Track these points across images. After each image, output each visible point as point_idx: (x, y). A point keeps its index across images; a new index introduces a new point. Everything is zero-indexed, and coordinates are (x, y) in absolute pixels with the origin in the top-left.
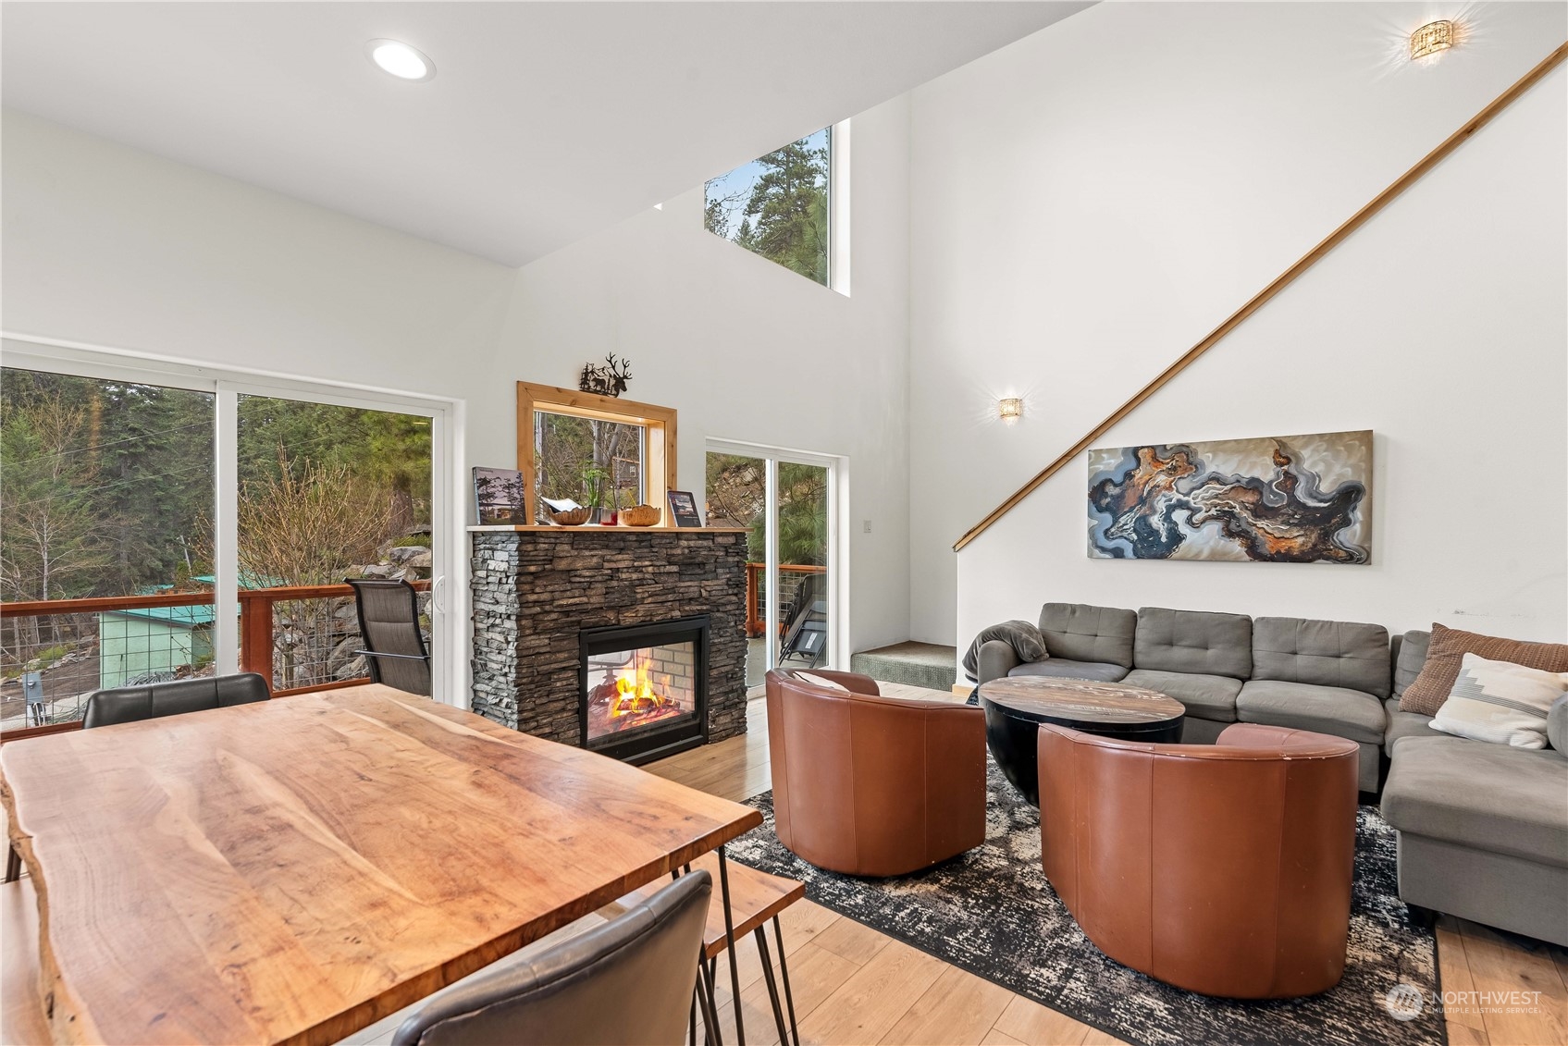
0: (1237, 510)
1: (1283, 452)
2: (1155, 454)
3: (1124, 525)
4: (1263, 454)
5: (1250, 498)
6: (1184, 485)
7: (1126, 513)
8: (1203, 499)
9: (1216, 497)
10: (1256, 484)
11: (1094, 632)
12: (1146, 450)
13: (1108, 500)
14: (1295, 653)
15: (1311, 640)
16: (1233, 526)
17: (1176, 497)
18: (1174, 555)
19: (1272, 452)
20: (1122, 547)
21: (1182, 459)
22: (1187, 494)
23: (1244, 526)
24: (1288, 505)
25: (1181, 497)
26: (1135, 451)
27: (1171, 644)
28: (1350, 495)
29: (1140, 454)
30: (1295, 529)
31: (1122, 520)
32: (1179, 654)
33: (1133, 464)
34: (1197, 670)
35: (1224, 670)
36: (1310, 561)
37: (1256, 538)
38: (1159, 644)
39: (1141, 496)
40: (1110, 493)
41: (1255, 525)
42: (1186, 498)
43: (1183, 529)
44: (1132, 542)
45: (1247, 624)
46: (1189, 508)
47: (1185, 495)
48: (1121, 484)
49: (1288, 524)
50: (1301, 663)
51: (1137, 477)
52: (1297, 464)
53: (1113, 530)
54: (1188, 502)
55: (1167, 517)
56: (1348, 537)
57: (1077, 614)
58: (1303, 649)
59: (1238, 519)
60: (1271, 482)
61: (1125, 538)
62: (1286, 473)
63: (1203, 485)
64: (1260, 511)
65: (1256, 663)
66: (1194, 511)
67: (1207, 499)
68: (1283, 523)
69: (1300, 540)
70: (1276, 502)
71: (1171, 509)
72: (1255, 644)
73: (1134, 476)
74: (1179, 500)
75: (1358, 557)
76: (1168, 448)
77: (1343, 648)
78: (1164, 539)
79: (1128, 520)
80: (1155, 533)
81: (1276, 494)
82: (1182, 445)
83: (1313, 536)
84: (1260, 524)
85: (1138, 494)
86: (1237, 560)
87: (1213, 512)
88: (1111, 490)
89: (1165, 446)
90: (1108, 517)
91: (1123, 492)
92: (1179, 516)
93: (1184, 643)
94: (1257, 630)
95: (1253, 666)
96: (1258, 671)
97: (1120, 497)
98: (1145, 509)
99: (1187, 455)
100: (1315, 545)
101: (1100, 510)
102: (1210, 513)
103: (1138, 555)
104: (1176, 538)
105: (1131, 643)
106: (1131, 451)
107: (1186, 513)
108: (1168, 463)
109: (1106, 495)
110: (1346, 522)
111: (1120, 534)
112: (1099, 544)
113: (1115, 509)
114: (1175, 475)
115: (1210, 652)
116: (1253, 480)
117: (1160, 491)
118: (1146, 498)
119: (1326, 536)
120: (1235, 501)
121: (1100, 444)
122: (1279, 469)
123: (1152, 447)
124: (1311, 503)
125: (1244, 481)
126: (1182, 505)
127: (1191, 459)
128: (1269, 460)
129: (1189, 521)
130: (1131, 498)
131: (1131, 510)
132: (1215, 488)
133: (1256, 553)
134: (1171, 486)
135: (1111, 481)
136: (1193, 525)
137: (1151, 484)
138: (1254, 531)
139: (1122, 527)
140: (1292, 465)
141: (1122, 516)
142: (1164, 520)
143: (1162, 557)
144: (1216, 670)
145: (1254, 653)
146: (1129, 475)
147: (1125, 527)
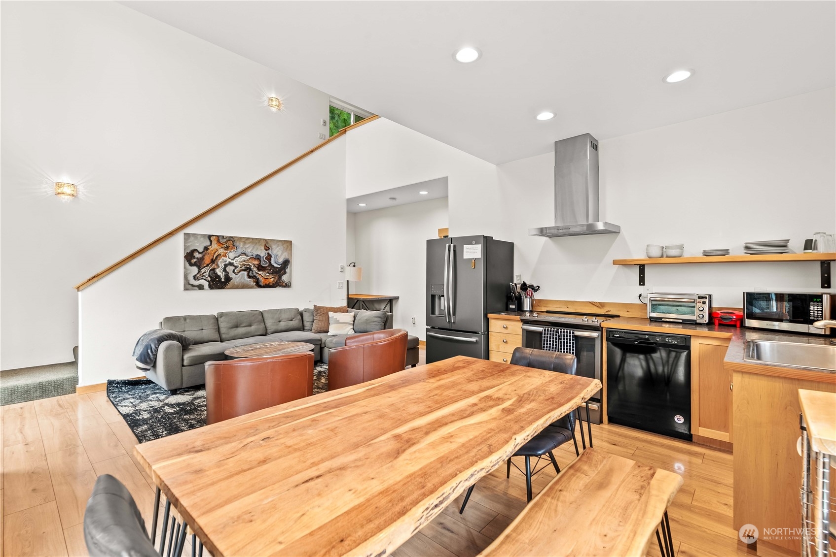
0: (252, 267)
1: (267, 245)
2: (219, 240)
3: (204, 273)
4: (261, 245)
5: (256, 262)
6: (232, 255)
7: (204, 267)
8: (240, 262)
9: (244, 261)
10: (258, 257)
11: (201, 328)
12: (215, 237)
13: (195, 260)
14: (280, 322)
15: (284, 316)
16: (250, 274)
17: (228, 260)
18: (227, 287)
19: (264, 244)
20: (203, 284)
21: (229, 243)
22: (233, 260)
23: (255, 274)
24: (269, 266)
25: (230, 260)
26: (210, 237)
27: (237, 327)
28: (286, 263)
29: (212, 239)
30: (271, 275)
31: (203, 271)
32: (241, 330)
33: (208, 243)
34: (250, 335)
35: (259, 334)
36: (275, 287)
37: (258, 279)
38: (232, 328)
39: (212, 259)
40: (196, 257)
41: (258, 273)
42: (232, 261)
43: (232, 275)
44: (208, 281)
45: (262, 313)
46: (234, 266)
47: (232, 260)
48: (202, 253)
49: (269, 273)
50: (283, 325)
51: (210, 250)
52: (271, 250)
53: (198, 276)
54: (233, 263)
55: (225, 270)
56: (285, 278)
57: (188, 321)
58: (282, 320)
59: (252, 271)
60: (264, 256)
61: (205, 280)
62: (268, 253)
63: (239, 256)
64: (260, 268)
65: (268, 328)
66: (236, 267)
67: (241, 262)
68: (267, 273)
69: (272, 279)
70: (265, 264)
71: (226, 266)
72: (265, 321)
73: (209, 249)
74: (229, 262)
75: (287, 285)
76: (225, 237)
77: (293, 317)
78: (223, 280)
79: (206, 271)
80: (218, 277)
81: (265, 261)
82: (231, 237)
83: (276, 278)
84: (261, 273)
85: (211, 258)
86: (252, 287)
87: (243, 268)
88: (197, 255)
89: (223, 236)
90: (195, 270)
91: (204, 256)
92: (230, 269)
93: (242, 325)
94: (265, 315)
95: (266, 329)
96: (269, 331)
97: (202, 259)
98: (214, 266)
99: (233, 242)
100: (277, 281)
101: (191, 265)
102: (242, 268)
103: (211, 287)
104: (228, 279)
105: (219, 330)
106: (207, 236)
107: (233, 268)
108: (225, 245)
109: (194, 257)
110: (285, 273)
111: (202, 278)
112: (191, 283)
113: (199, 264)
114: (227, 250)
115: (253, 327)
116: (257, 255)
117: (221, 257)
118: (215, 260)
119: (280, 278)
120: (251, 263)
121: (190, 230)
122: (266, 252)
123: (218, 236)
124: (276, 265)
125: (254, 255)
126: (231, 264)
127: (234, 244)
128: (263, 248)
129: (234, 271)
130: (207, 260)
131: (207, 265)
132: (244, 258)
133: (258, 285)
134: (226, 255)
135: (197, 250)
136: (235, 273)
137: (217, 253)
138: (258, 276)
139: (203, 274)
140: (270, 250)
141: (203, 268)
142: (223, 271)
143: (222, 288)
144: (256, 334)
145: (266, 324)
146: (206, 248)
147: (204, 274)
